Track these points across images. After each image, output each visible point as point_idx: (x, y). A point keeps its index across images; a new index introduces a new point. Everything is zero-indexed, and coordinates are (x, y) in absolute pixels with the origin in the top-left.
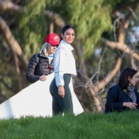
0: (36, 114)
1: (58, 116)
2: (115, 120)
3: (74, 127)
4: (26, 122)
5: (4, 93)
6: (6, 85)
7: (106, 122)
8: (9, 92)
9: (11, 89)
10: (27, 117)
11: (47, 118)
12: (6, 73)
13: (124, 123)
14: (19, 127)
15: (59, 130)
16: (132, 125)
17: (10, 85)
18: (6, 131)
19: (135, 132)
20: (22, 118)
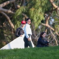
0: (19, 48)
1: (26, 48)
2: (45, 50)
3: (31, 52)
4: (16, 50)
5: (8, 41)
6: (9, 38)
7: (42, 50)
8: (10, 40)
9: (11, 39)
10: (16, 48)
11: (23, 49)
12: (9, 34)
13: (48, 51)
14: (13, 52)
15: (26, 53)
16: (51, 51)
17: (10, 38)
18: (9, 53)
19: (51, 54)
20: (14, 49)
